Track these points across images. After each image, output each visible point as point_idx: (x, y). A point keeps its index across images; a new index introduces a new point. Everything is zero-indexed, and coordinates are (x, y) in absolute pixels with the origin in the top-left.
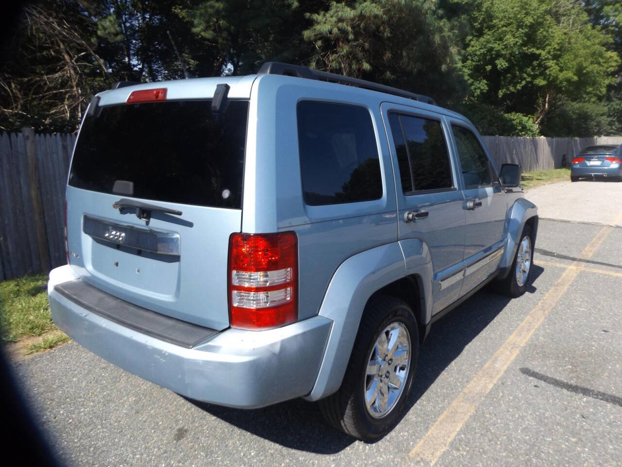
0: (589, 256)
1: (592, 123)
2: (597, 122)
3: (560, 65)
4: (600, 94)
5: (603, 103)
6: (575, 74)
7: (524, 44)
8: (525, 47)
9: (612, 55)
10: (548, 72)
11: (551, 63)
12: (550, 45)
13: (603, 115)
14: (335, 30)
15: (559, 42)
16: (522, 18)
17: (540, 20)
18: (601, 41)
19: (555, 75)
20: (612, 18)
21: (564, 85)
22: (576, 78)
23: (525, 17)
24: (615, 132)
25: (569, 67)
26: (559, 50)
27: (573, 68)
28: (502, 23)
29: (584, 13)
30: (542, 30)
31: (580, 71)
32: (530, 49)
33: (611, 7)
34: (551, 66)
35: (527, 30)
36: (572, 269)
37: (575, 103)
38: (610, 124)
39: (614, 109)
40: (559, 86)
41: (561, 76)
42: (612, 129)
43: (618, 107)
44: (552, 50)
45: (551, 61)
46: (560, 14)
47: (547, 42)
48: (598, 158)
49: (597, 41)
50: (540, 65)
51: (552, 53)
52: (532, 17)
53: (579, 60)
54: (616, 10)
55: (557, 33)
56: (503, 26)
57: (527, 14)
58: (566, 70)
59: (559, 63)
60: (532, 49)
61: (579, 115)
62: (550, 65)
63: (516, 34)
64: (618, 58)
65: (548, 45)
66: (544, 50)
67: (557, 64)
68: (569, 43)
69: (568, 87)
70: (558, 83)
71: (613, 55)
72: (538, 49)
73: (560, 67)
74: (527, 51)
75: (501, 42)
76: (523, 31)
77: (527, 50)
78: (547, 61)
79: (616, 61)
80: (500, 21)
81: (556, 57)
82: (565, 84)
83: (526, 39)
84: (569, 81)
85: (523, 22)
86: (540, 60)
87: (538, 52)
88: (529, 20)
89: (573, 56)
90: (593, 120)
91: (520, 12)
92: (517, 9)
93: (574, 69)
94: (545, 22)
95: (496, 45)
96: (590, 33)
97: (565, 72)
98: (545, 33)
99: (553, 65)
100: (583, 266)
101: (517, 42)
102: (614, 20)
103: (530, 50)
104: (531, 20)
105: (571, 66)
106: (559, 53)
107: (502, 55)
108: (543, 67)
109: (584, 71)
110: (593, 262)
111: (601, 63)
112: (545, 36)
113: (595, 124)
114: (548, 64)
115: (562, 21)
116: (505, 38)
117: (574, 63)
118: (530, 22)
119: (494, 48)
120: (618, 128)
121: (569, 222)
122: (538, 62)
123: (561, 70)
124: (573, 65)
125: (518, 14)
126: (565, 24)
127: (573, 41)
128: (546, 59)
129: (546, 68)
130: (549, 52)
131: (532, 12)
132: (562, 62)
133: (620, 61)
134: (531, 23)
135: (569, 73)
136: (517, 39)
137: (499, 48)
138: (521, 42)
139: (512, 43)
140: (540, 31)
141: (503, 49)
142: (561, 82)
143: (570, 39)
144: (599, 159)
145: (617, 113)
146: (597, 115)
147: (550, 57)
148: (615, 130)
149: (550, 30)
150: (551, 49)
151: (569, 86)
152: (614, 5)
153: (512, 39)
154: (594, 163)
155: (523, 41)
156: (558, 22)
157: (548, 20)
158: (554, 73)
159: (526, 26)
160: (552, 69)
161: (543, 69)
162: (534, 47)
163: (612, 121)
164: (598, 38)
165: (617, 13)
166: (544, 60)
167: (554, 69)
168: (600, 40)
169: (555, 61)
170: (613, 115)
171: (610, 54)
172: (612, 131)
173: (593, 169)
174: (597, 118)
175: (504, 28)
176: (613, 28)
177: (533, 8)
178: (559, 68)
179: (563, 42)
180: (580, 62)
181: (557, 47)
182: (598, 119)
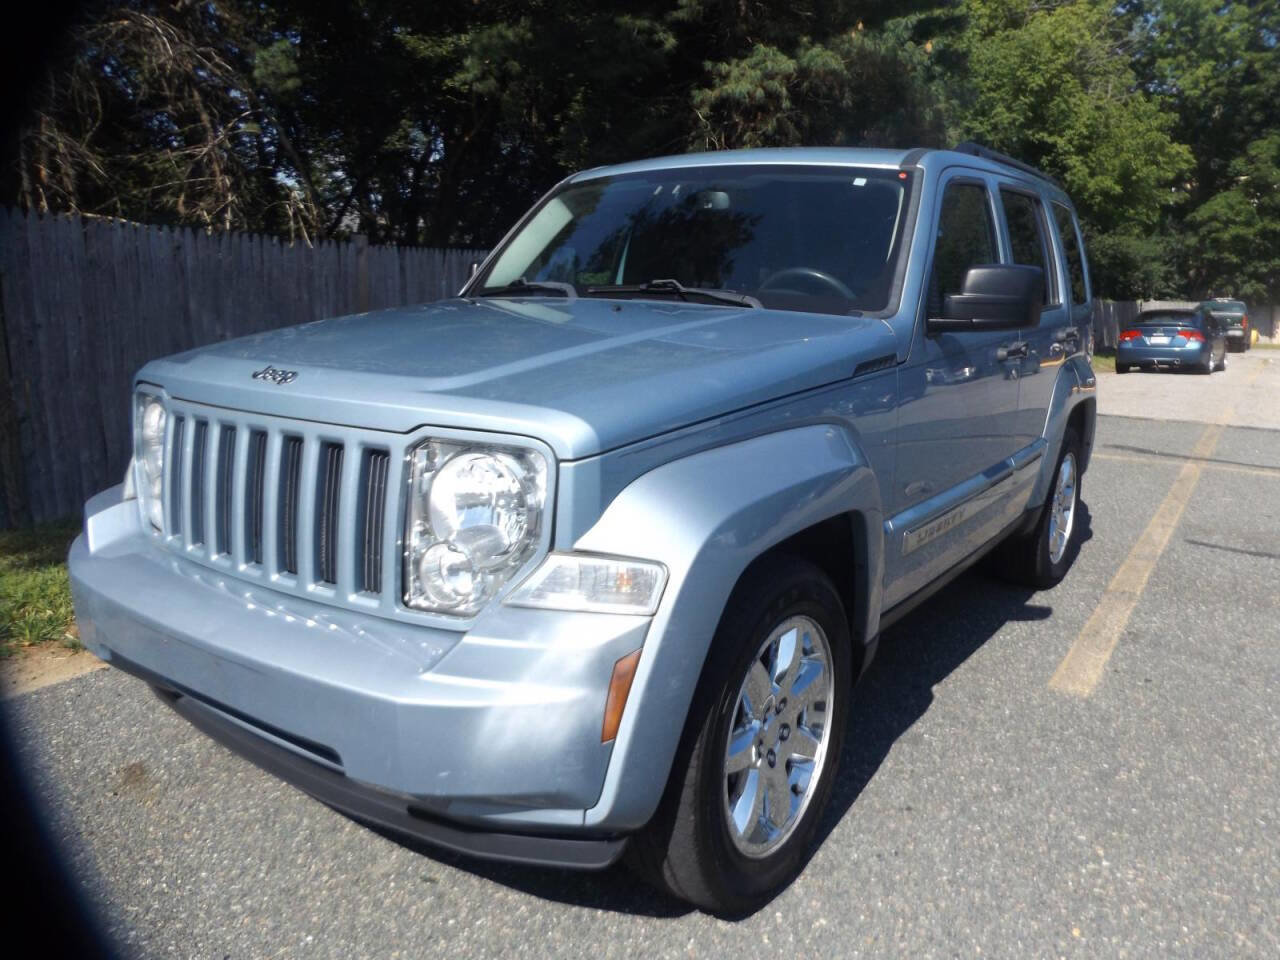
0: (1207, 455)
1: (1137, 274)
2: (1145, 273)
3: (1091, 164)
4: (1147, 222)
5: (1154, 238)
6: (1117, 183)
7: (1028, 124)
8: (1029, 129)
9: (1181, 151)
10: (1068, 176)
11: (1074, 161)
12: (1072, 129)
13: (1154, 260)
14: (760, 93)
15: (1089, 122)
16: (1025, 78)
17: (1055, 81)
18: (1161, 124)
19: (1081, 182)
20: (1170, 81)
21: (1097, 200)
22: (1118, 189)
23: (1030, 75)
24: (1173, 292)
25: (1107, 170)
26: (1089, 138)
27: (1114, 171)
28: (989, 83)
29: (1130, 70)
30: (1059, 99)
31: (1125, 177)
32: (1038, 133)
33: (1169, 60)
34: (1075, 166)
35: (1032, 99)
36: (1189, 467)
37: (1105, 236)
38: (1166, 278)
39: (1172, 250)
40: (1088, 202)
41: (1092, 184)
42: (1169, 287)
43: (1179, 246)
44: (1076, 137)
45: (1073, 157)
46: (1087, 72)
47: (1068, 122)
48: (1164, 331)
49: (1155, 123)
50: (1053, 164)
51: (1075, 142)
52: (1043, 75)
53: (1125, 156)
54: (1178, 67)
55: (1084, 106)
56: (990, 89)
57: (1033, 69)
58: (1102, 174)
59: (1088, 160)
60: (1041, 134)
61: (1114, 257)
62: (1072, 165)
63: (1014, 105)
64: (1190, 157)
65: (1069, 127)
66: (1062, 137)
67: (1085, 163)
68: (1107, 126)
69: (1103, 204)
70: (1086, 197)
71: (1183, 149)
72: (1051, 134)
73: (1089, 167)
74: (1031, 138)
75: (986, 119)
76: (1027, 101)
77: (1033, 135)
78: (1068, 156)
79: (1187, 161)
80: (984, 81)
81: (1082, 150)
82: (1099, 199)
83: (1031, 114)
84: (1106, 194)
85: (1027, 86)
86: (1053, 154)
87: (1050, 140)
88: (1037, 81)
89: (1112, 149)
90: (1137, 269)
91: (1020, 66)
92: (1016, 60)
93: (1116, 173)
94: (1063, 85)
95: (976, 124)
96: (1142, 108)
97: (1099, 178)
98: (1063, 106)
99: (1078, 164)
100: (1204, 465)
101: (1015, 120)
102: (1174, 86)
103: (1037, 136)
104: (1041, 82)
105: (1110, 168)
106: (1087, 142)
107: (987, 142)
108: (1060, 168)
109: (1134, 178)
110: (1216, 461)
111: (1162, 165)
112: (1063, 112)
113: (1142, 276)
114: (1069, 161)
115: (1092, 86)
116: (994, 112)
117: (1117, 162)
118: (1038, 85)
119: (973, 129)
120: (1179, 286)
121: (1151, 420)
122: (1049, 158)
123: (1092, 174)
124: (1114, 166)
125: (1018, 70)
126: (1098, 91)
127: (1112, 121)
128: (1067, 153)
129: (1065, 169)
130: (1070, 141)
131: (1041, 67)
132: (1094, 159)
133: (1194, 161)
134: (1041, 86)
135: (1106, 180)
136: (1014, 115)
137: (982, 130)
138: (1022, 120)
139: (1006, 121)
140: (1056, 102)
141: (988, 132)
142: (1092, 196)
143: (1108, 117)
144: (1167, 333)
145: (1178, 257)
146: (1145, 259)
147: (1072, 149)
148: (1173, 289)
149: (1072, 100)
150: (1074, 134)
151: (1106, 203)
152: (1174, 57)
153: (1007, 115)
154: (1159, 340)
155: (1026, 118)
156: (1085, 85)
157: (1068, 82)
158: (1079, 179)
159: (1032, 91)
160: (1075, 171)
161: (1058, 170)
162: (1044, 129)
163: (1169, 272)
164: (1156, 119)
165: (1179, 73)
166: (1062, 155)
167: (1079, 171)
168: (1159, 121)
169: (1081, 158)
170: (1170, 261)
171: (1176, 148)
172: (1169, 290)
173: (1157, 351)
174: (1145, 265)
175: (992, 94)
176: (1171, 100)
177: (1043, 60)
178: (1087, 170)
179: (1094, 123)
180: (1126, 160)
181: (1085, 132)
182: (1145, 267)
